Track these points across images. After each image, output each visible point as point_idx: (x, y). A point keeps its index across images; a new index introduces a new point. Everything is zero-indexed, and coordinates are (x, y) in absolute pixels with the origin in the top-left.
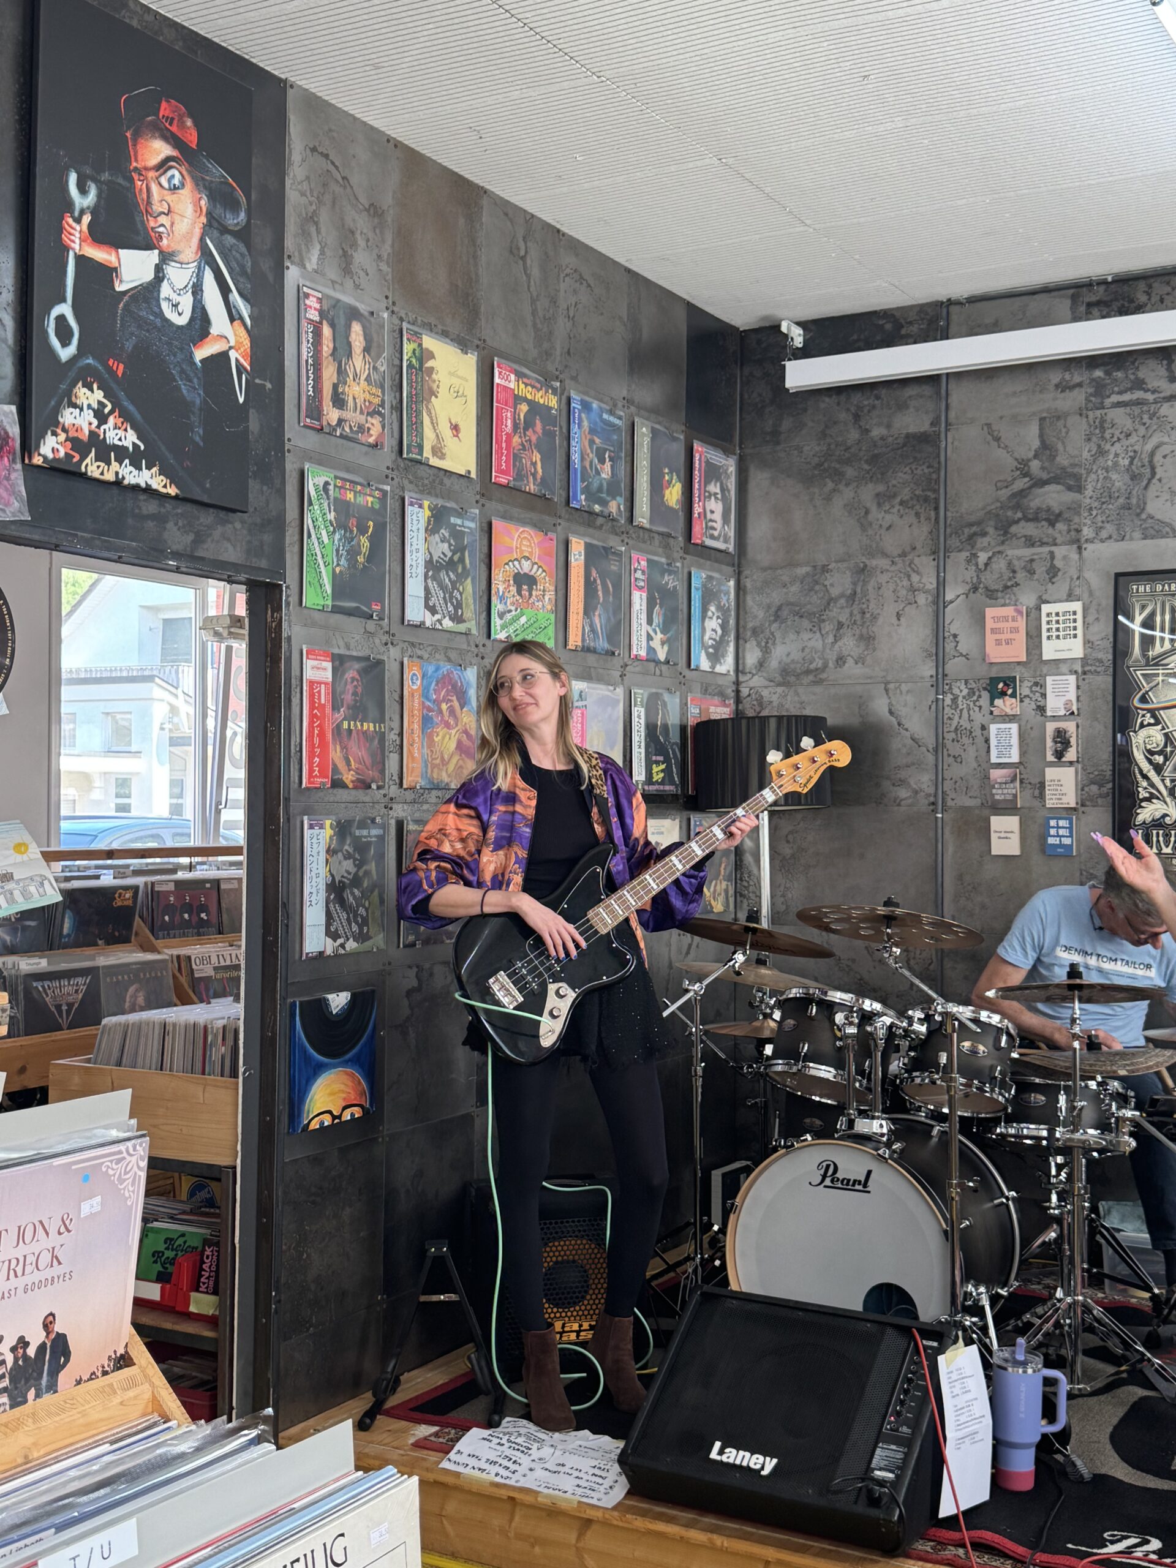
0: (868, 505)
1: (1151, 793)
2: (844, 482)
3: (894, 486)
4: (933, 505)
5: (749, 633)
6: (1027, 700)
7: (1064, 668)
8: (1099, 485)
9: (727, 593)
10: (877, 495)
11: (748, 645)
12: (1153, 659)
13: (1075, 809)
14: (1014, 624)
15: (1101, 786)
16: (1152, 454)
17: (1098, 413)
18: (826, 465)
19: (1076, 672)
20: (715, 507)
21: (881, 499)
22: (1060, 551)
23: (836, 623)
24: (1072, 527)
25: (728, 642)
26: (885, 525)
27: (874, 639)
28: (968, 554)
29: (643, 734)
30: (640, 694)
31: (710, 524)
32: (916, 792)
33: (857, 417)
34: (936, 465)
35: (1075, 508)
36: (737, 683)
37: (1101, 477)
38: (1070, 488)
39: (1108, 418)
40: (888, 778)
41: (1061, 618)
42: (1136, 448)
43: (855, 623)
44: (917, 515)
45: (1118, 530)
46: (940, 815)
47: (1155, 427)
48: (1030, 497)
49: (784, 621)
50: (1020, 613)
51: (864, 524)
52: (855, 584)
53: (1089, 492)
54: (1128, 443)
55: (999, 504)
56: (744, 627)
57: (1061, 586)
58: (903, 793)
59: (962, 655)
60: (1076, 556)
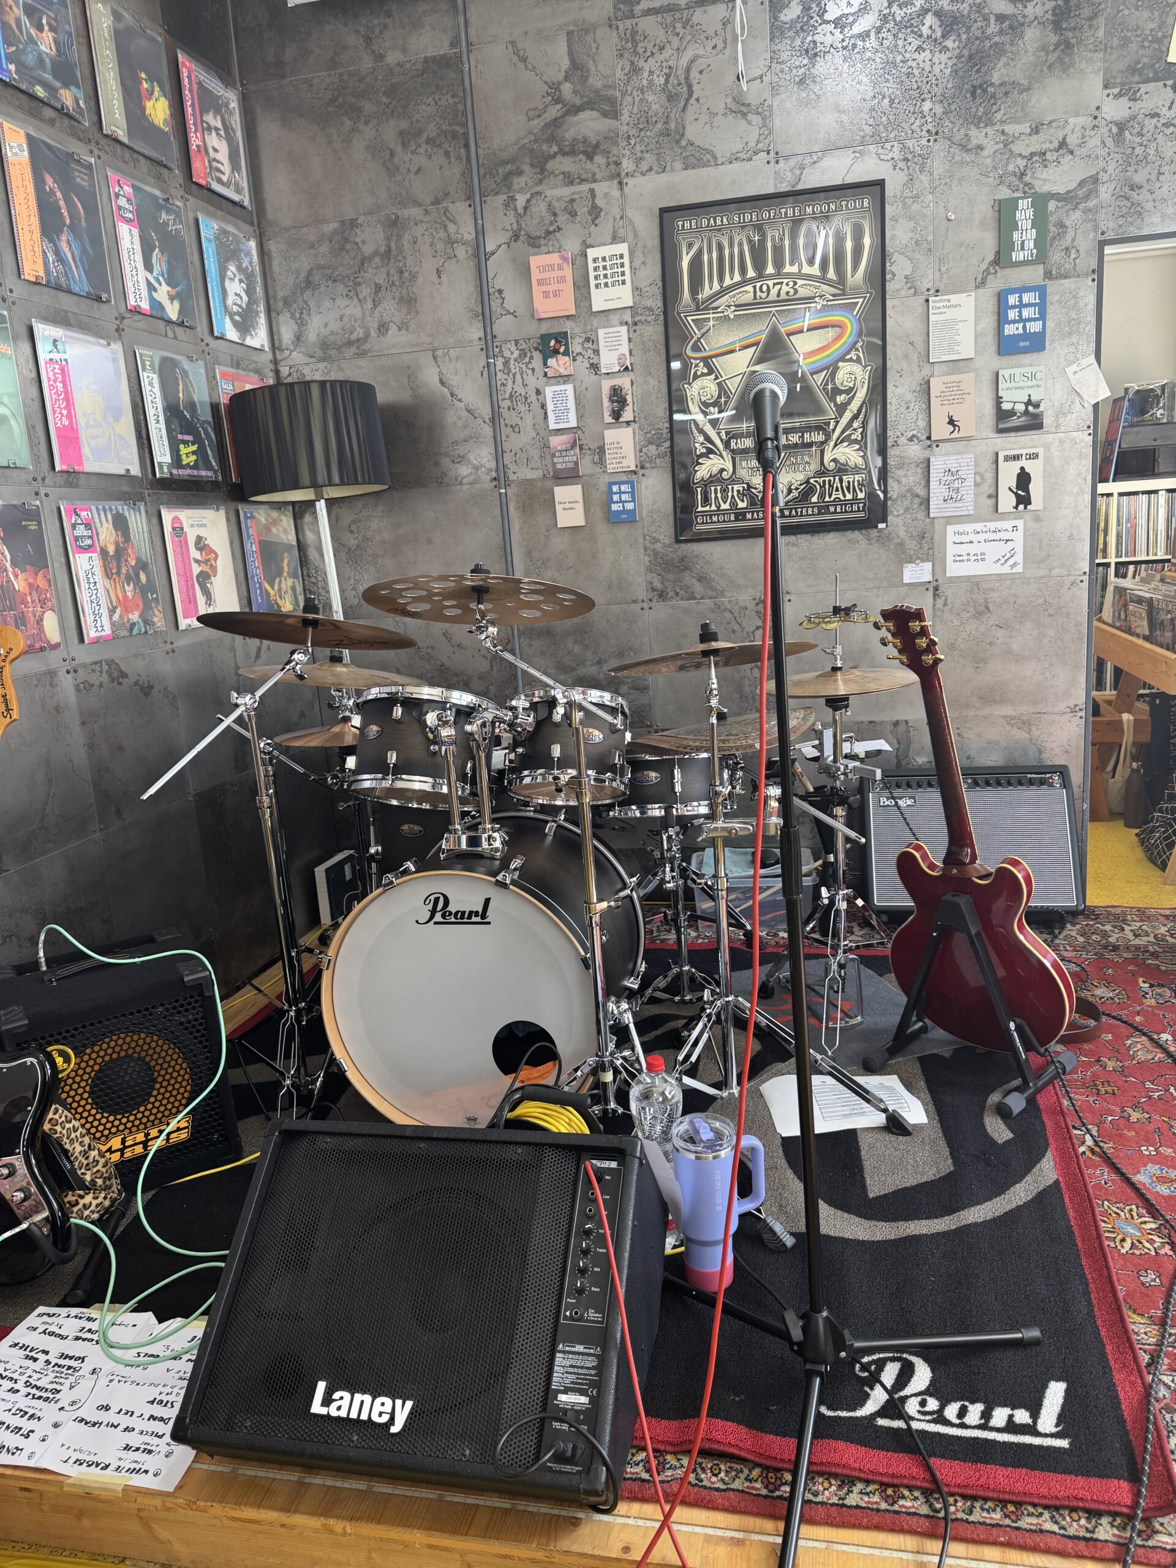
0: (392, 145)
1: (707, 448)
2: (363, 120)
3: (418, 121)
4: (462, 142)
5: (280, 304)
6: (579, 358)
7: (615, 318)
8: (636, 109)
9: (248, 254)
10: (401, 133)
11: (281, 318)
12: (703, 303)
13: (635, 472)
14: (560, 273)
15: (658, 446)
16: (688, 70)
17: (628, 22)
18: (340, 100)
19: (626, 323)
20: (219, 147)
21: (407, 138)
22: (601, 188)
23: (373, 286)
24: (612, 160)
25: (257, 313)
26: (414, 169)
27: (416, 301)
28: (505, 197)
29: (160, 406)
30: (148, 356)
31: (215, 164)
32: (477, 468)
33: (368, 40)
34: (461, 94)
35: (612, 138)
36: (275, 362)
37: (637, 99)
38: (605, 114)
39: (640, 29)
40: (447, 455)
41: (608, 263)
42: (671, 63)
43: (393, 284)
44: (447, 154)
45: (658, 160)
46: (503, 491)
47: (689, 37)
48: (565, 127)
49: (316, 287)
50: (565, 259)
51: (391, 169)
52: (388, 239)
53: (625, 118)
54: (662, 57)
55: (532, 137)
56: (275, 297)
57: (605, 228)
58: (464, 471)
59: (509, 313)
60: (616, 193)
